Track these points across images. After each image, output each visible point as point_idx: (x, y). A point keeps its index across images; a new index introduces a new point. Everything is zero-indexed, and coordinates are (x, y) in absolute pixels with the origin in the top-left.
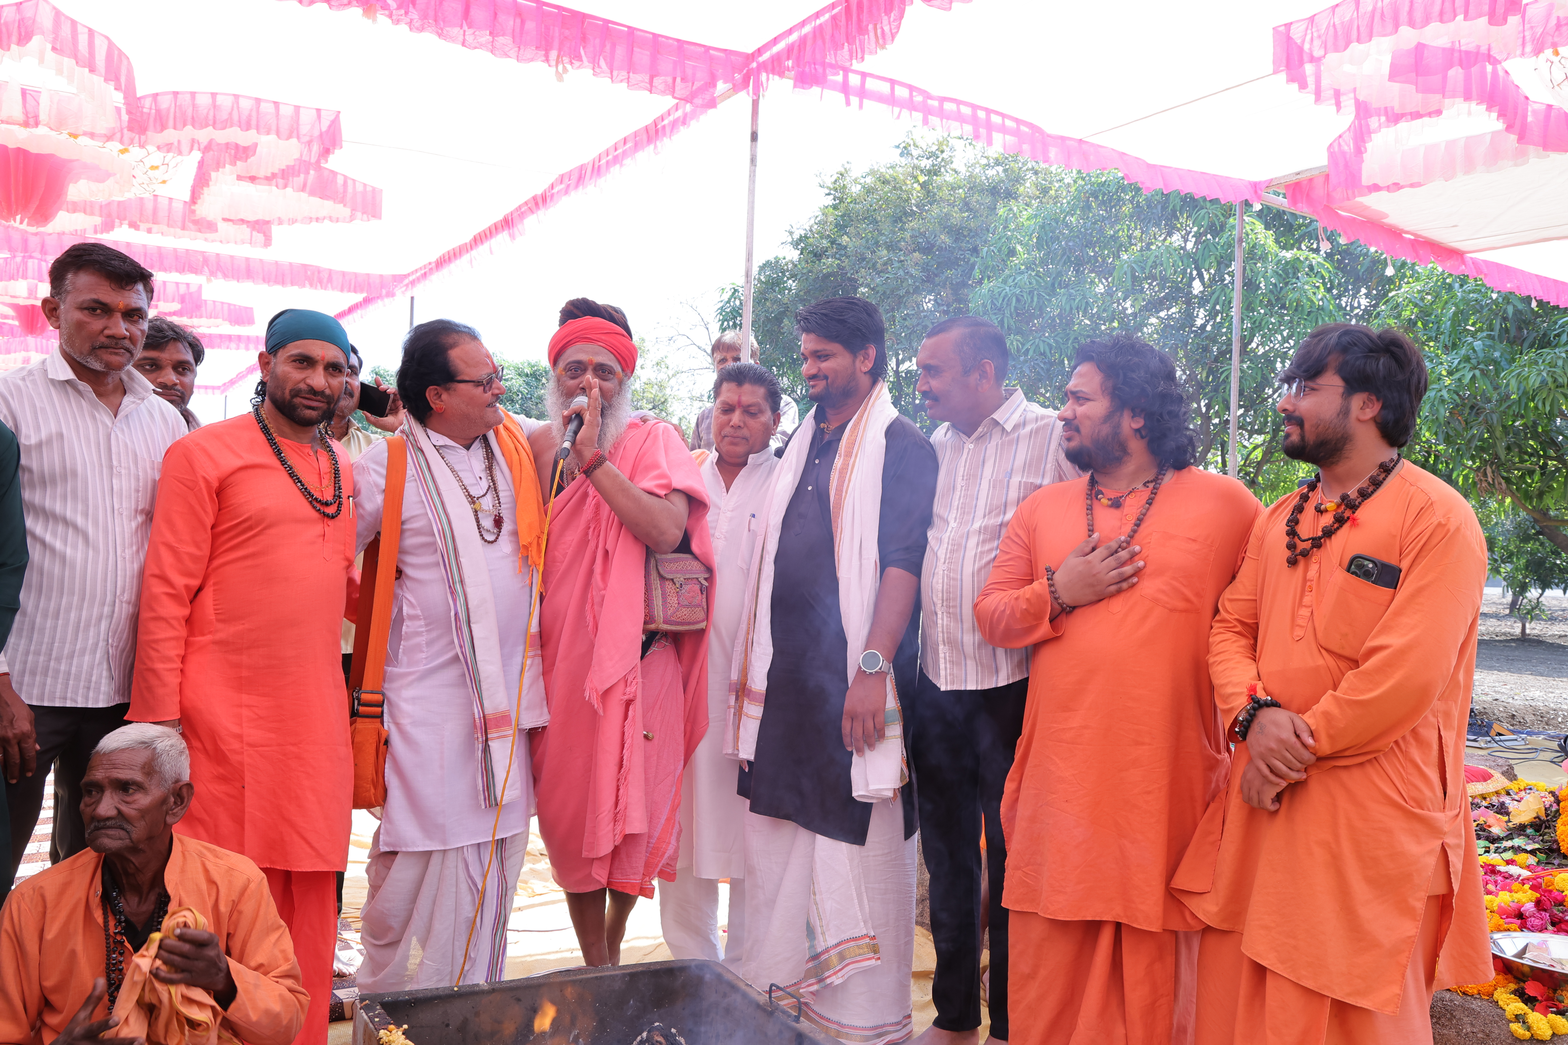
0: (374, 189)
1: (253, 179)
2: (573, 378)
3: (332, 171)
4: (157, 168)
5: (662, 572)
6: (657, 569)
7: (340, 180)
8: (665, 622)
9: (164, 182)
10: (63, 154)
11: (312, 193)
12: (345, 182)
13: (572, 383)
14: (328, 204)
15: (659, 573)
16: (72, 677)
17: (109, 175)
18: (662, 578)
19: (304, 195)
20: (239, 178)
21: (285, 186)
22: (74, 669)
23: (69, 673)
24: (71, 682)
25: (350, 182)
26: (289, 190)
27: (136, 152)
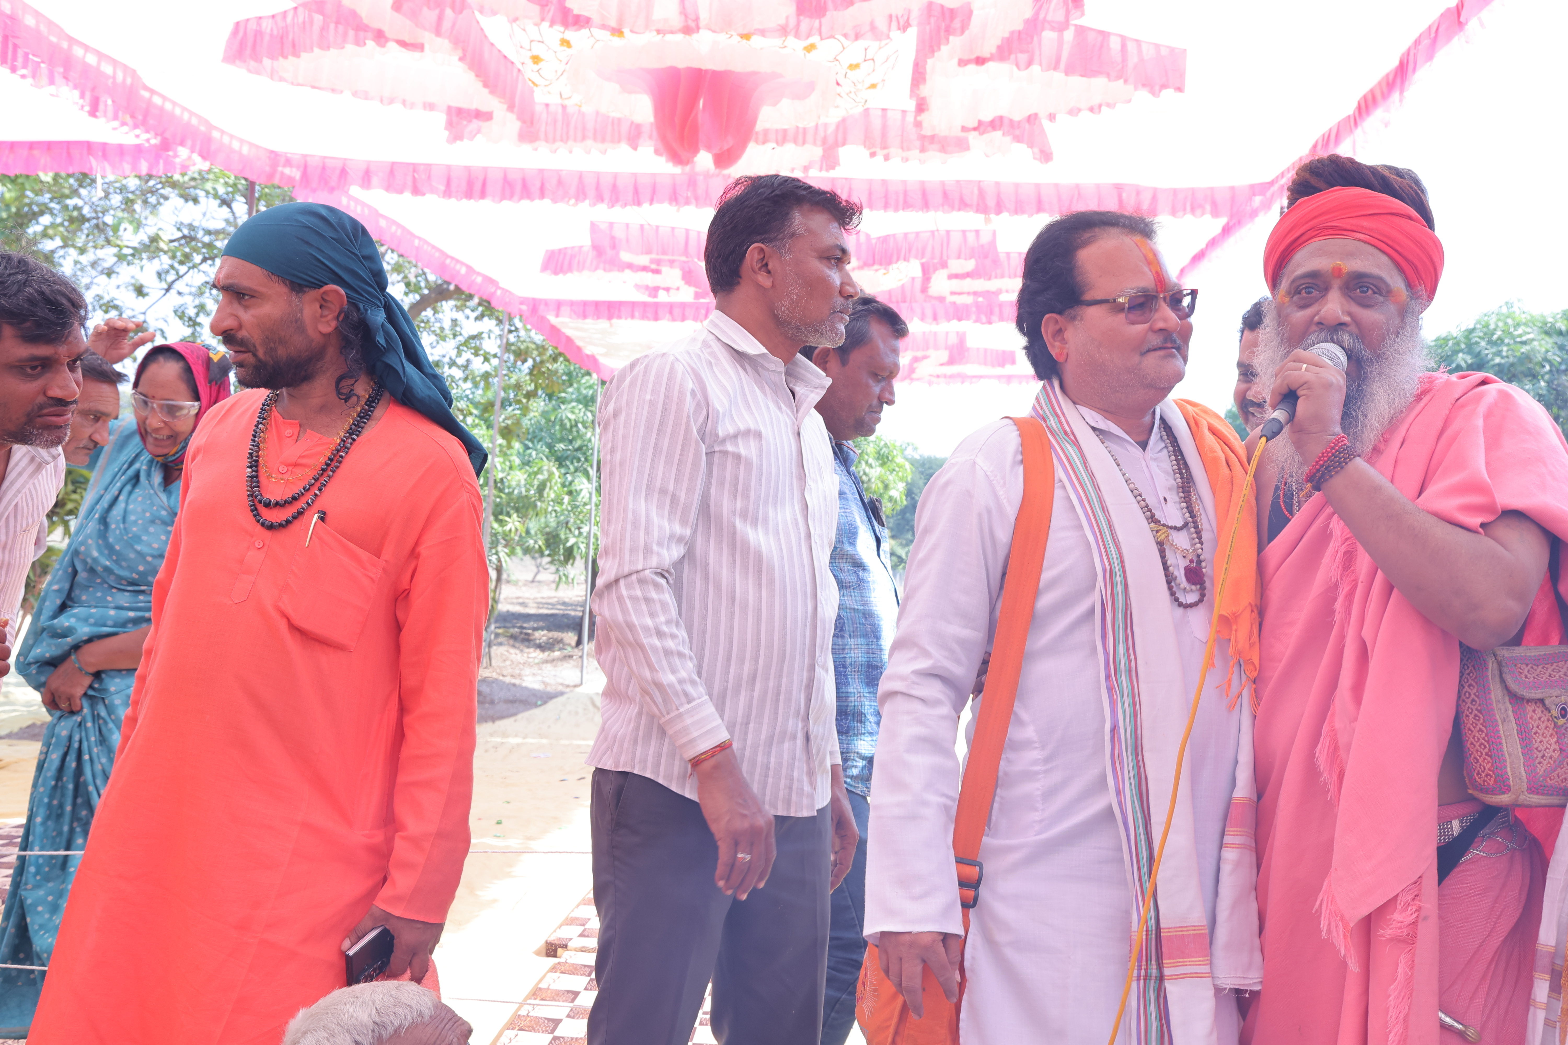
0: (1172, 50)
1: (980, 61)
2: (1303, 307)
3: (1101, 33)
4: (857, 66)
5: (1513, 686)
6: (1503, 681)
7: (1115, 44)
8: (1532, 790)
9: (873, 86)
10: (737, 66)
11: (1069, 71)
12: (1124, 46)
13: (1300, 316)
14: (1099, 82)
15: (1507, 688)
16: (771, 772)
17: (811, 87)
18: (1516, 698)
19: (1058, 76)
20: (962, 63)
21: (1029, 64)
22: (773, 760)
23: (767, 767)
24: (770, 780)
25: (1131, 46)
26: (1035, 68)
27: (827, 48)
